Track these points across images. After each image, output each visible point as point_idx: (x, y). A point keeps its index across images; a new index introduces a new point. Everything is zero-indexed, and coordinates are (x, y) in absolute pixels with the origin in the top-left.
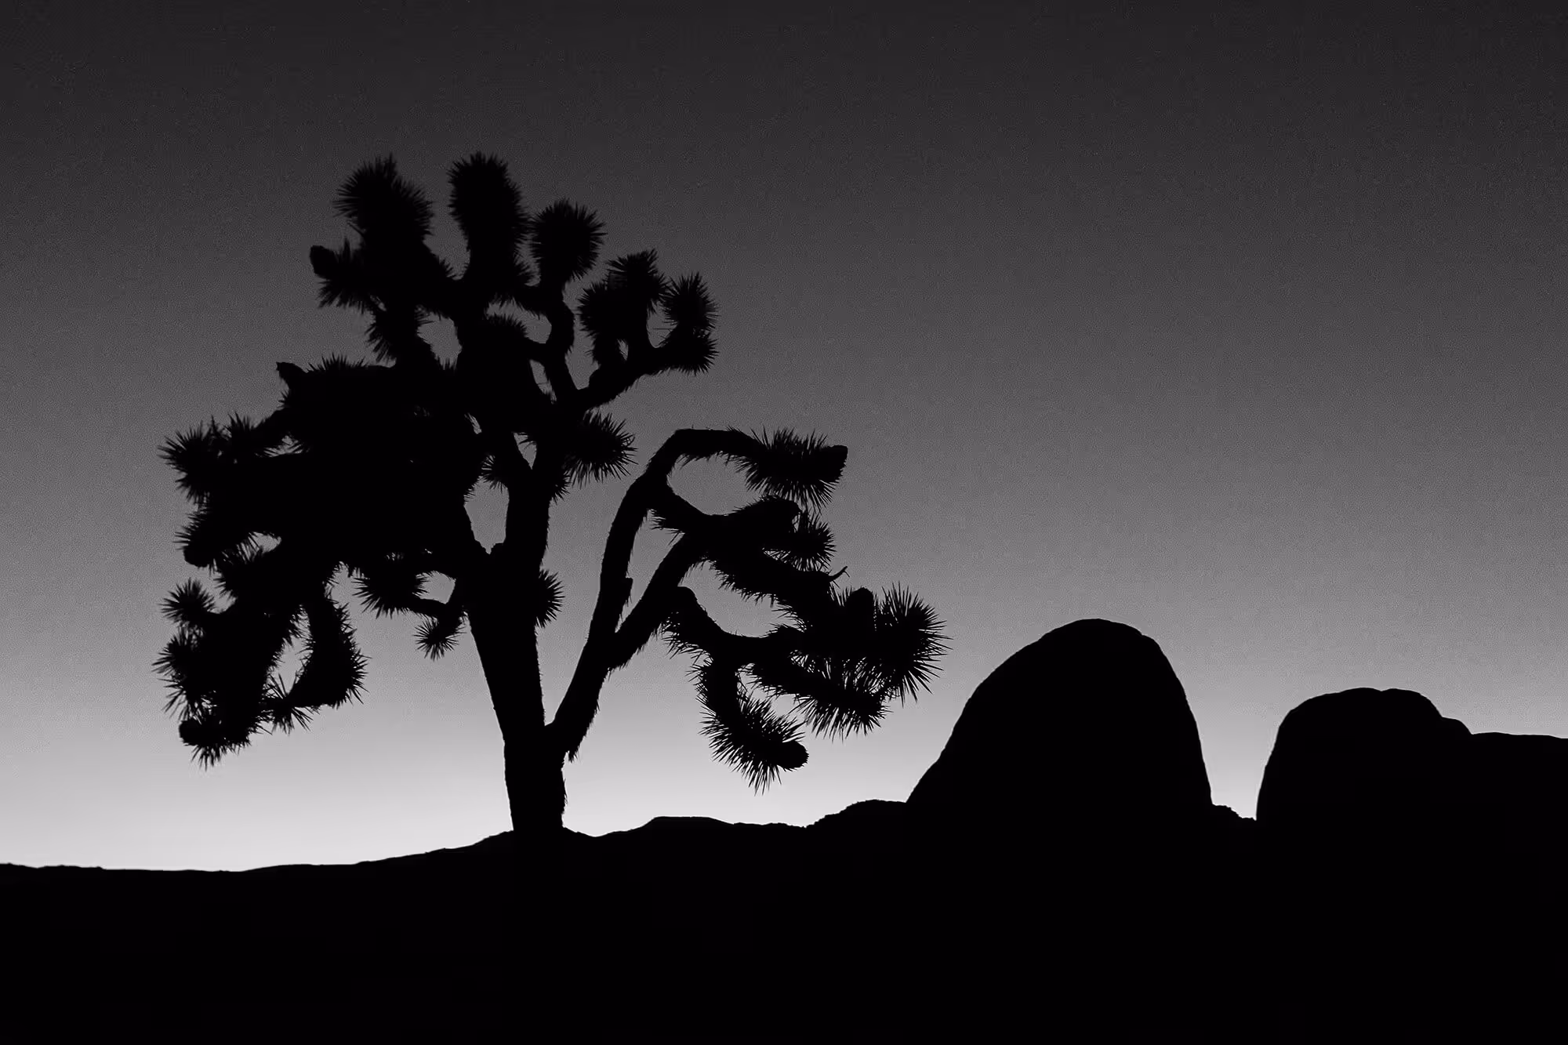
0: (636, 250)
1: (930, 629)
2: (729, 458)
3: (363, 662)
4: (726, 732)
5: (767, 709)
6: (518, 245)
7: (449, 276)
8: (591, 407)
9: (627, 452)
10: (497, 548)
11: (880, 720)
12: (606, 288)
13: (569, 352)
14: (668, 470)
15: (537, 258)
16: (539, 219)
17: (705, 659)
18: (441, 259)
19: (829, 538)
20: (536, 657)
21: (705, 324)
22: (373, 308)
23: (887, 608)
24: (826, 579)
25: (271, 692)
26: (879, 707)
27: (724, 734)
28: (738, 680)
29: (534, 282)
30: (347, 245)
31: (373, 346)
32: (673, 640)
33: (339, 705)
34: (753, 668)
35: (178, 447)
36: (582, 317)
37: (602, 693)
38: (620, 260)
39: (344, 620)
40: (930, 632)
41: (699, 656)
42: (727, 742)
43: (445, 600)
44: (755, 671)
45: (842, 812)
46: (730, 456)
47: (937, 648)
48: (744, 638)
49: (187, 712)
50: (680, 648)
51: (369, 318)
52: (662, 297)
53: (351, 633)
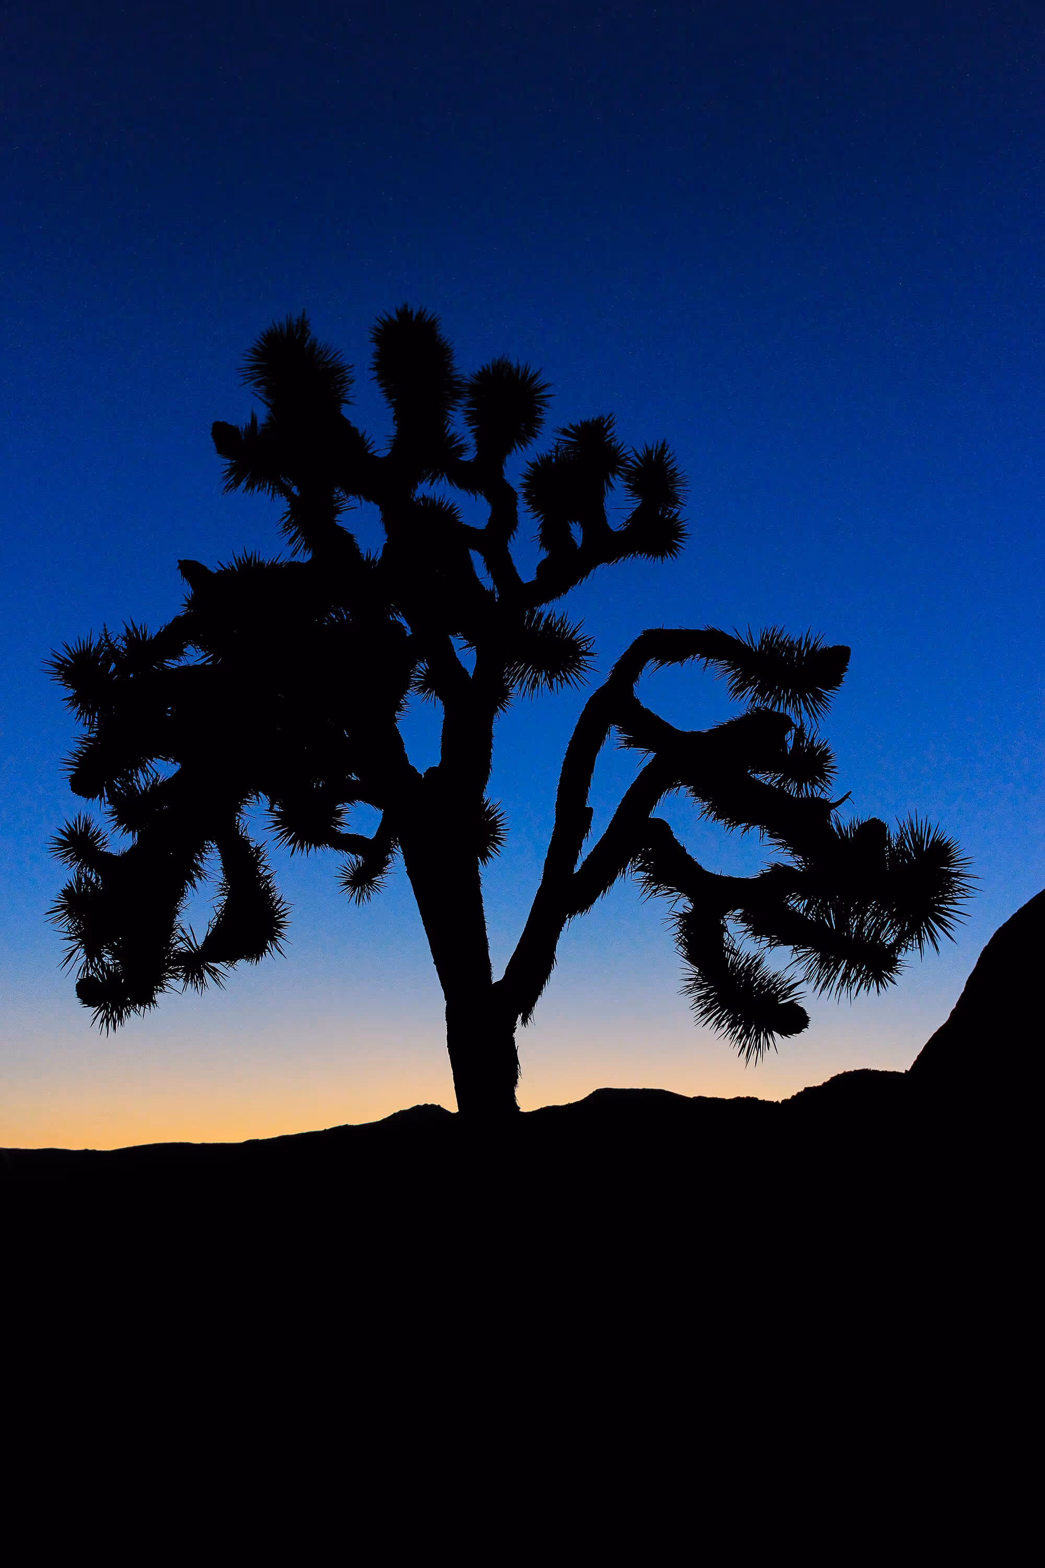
0: (592, 416)
1: (953, 866)
2: (707, 663)
3: (285, 910)
4: (712, 991)
5: (758, 964)
6: (450, 412)
7: (370, 452)
8: (539, 603)
9: (584, 657)
10: (431, 771)
11: (896, 977)
12: (554, 460)
13: (512, 538)
14: (635, 677)
15: (473, 427)
16: (474, 381)
17: (684, 904)
18: (361, 432)
19: (830, 757)
20: (481, 901)
21: (673, 500)
22: (286, 491)
23: (901, 843)
24: (826, 807)
25: (181, 945)
26: (895, 961)
27: (708, 993)
28: (724, 929)
29: (469, 456)
30: (254, 421)
31: (287, 539)
32: (646, 882)
33: (258, 959)
34: (741, 914)
35: (66, 661)
36: (526, 495)
37: (559, 945)
38: (572, 427)
39: (262, 860)
40: (954, 870)
41: (677, 900)
42: (712, 1003)
43: (371, 835)
44: (745, 919)
45: (824, 1084)
46: (708, 659)
47: (963, 890)
48: (730, 878)
49: (86, 968)
50: (655, 891)
51: (282, 505)
52: (621, 470)
53: (268, 877)
